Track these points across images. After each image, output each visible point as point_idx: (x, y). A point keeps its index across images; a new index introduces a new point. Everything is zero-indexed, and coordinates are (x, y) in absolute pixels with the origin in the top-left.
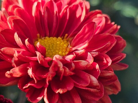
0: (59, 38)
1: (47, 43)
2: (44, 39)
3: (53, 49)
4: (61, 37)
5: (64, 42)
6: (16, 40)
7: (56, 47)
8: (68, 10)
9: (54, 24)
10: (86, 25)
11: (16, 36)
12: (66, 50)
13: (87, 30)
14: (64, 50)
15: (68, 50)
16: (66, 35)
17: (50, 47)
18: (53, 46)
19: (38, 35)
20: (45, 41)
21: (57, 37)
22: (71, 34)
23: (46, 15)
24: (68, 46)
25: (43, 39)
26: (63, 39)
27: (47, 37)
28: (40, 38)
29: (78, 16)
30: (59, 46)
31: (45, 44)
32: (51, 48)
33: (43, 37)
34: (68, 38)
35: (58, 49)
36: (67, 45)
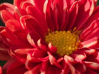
0: (69, 32)
1: (57, 38)
2: (55, 33)
3: (63, 44)
4: (70, 31)
5: (73, 36)
6: (29, 41)
7: (66, 42)
8: (77, 5)
9: (64, 20)
10: (95, 21)
11: (29, 37)
12: (76, 44)
13: (95, 26)
14: (74, 45)
15: (77, 44)
16: (75, 28)
17: (60, 43)
18: (63, 41)
19: (49, 30)
20: (55, 36)
21: (66, 31)
22: (80, 27)
23: (56, 11)
24: (76, 41)
25: (53, 33)
26: (72, 32)
27: (57, 32)
28: (51, 32)
29: (86, 10)
30: (68, 41)
31: (55, 39)
32: (62, 44)
33: (53, 31)
34: (76, 32)
35: (68, 44)
36: (76, 38)
